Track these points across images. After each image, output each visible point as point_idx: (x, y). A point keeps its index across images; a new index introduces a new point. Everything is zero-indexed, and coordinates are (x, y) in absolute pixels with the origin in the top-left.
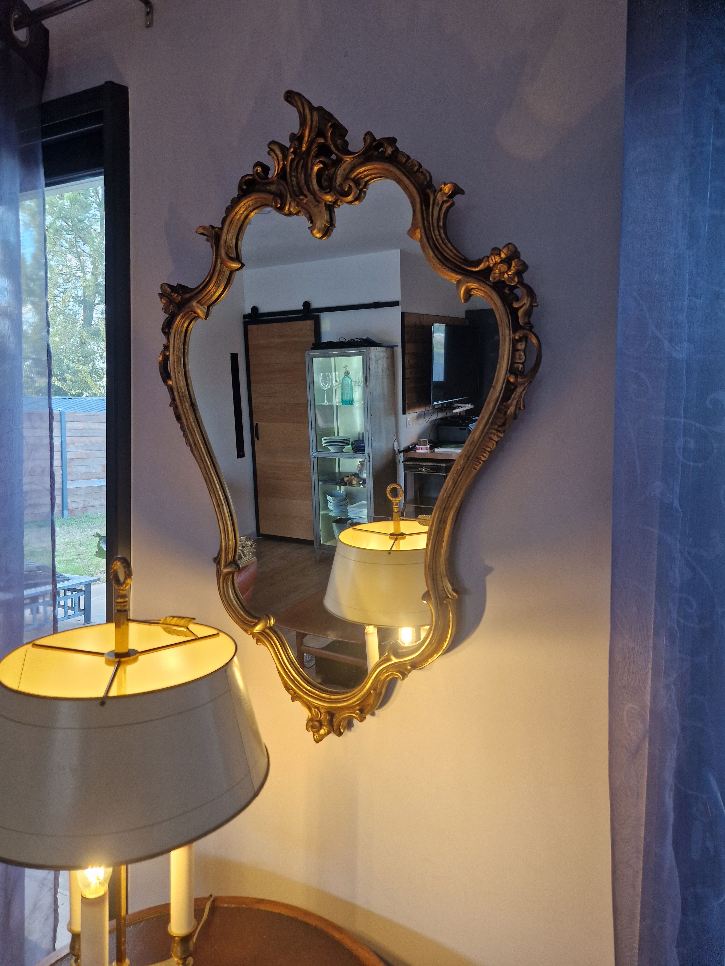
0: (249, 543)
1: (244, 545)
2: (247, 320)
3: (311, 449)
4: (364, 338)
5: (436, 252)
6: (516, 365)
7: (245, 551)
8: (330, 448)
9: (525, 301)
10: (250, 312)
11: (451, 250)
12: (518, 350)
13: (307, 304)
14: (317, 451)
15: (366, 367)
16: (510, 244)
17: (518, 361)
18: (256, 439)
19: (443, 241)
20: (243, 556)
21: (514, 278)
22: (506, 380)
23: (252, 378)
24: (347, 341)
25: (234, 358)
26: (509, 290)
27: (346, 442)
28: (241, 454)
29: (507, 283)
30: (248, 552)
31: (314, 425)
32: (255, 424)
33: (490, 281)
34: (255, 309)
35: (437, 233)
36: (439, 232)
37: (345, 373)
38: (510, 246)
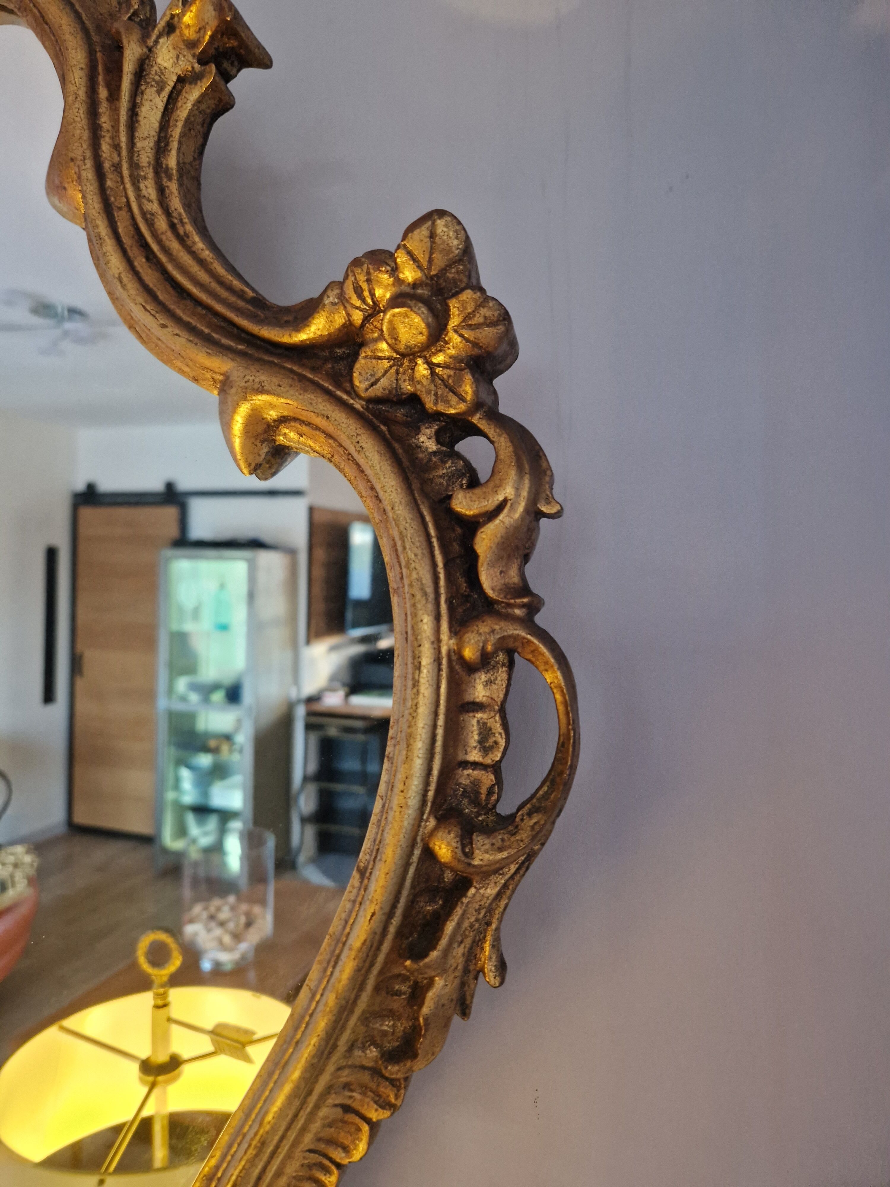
2: (78, 500)
3: (159, 697)
4: (251, 536)
5: (140, 262)
6: (466, 776)
7: (17, 876)
8: (189, 695)
9: (508, 491)
10: (84, 490)
11: (202, 262)
12: (478, 706)
13: (170, 486)
14: (169, 700)
16: (442, 213)
17: (474, 756)
18: (78, 676)
19: (173, 227)
21: (459, 380)
22: (417, 852)
24: (224, 540)
25: (51, 554)
26: (438, 437)
27: (214, 686)
28: (49, 697)
29: (430, 404)
30: (23, 877)
31: (166, 659)
32: (78, 651)
33: (353, 392)
34: (91, 487)
35: (149, 189)
36: (161, 190)
38: (441, 224)
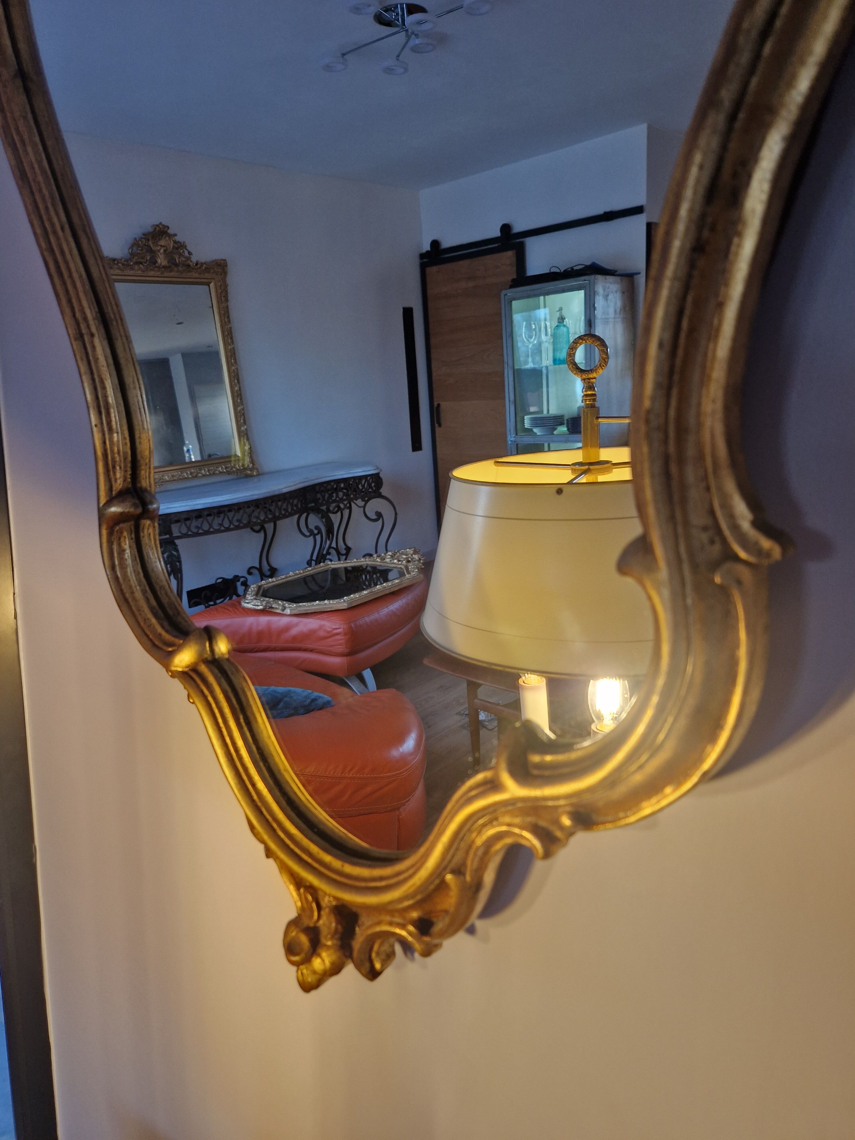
0: (416, 557)
1: (410, 559)
2: (425, 260)
3: (508, 433)
4: (588, 263)
7: (410, 567)
8: (535, 430)
10: (429, 249)
13: (506, 228)
14: (517, 434)
15: (590, 306)
18: (437, 425)
20: (406, 573)
23: (433, 341)
24: (562, 271)
25: (408, 313)
27: (558, 420)
28: (417, 445)
30: (413, 568)
31: (512, 398)
32: (436, 404)
34: (435, 244)
37: (559, 319)
